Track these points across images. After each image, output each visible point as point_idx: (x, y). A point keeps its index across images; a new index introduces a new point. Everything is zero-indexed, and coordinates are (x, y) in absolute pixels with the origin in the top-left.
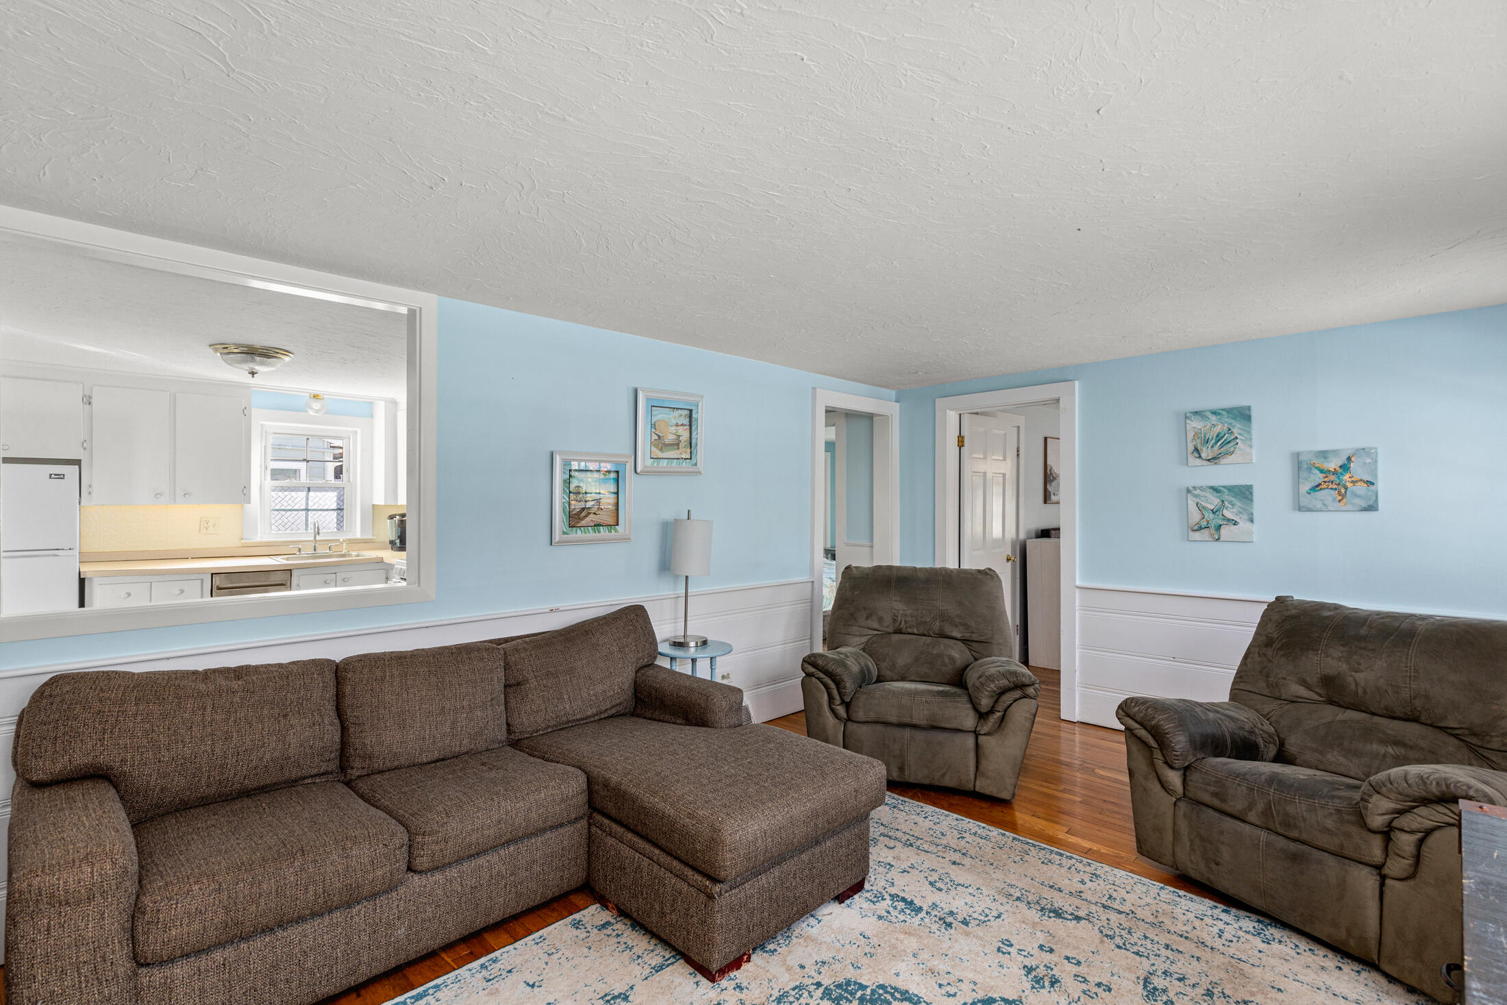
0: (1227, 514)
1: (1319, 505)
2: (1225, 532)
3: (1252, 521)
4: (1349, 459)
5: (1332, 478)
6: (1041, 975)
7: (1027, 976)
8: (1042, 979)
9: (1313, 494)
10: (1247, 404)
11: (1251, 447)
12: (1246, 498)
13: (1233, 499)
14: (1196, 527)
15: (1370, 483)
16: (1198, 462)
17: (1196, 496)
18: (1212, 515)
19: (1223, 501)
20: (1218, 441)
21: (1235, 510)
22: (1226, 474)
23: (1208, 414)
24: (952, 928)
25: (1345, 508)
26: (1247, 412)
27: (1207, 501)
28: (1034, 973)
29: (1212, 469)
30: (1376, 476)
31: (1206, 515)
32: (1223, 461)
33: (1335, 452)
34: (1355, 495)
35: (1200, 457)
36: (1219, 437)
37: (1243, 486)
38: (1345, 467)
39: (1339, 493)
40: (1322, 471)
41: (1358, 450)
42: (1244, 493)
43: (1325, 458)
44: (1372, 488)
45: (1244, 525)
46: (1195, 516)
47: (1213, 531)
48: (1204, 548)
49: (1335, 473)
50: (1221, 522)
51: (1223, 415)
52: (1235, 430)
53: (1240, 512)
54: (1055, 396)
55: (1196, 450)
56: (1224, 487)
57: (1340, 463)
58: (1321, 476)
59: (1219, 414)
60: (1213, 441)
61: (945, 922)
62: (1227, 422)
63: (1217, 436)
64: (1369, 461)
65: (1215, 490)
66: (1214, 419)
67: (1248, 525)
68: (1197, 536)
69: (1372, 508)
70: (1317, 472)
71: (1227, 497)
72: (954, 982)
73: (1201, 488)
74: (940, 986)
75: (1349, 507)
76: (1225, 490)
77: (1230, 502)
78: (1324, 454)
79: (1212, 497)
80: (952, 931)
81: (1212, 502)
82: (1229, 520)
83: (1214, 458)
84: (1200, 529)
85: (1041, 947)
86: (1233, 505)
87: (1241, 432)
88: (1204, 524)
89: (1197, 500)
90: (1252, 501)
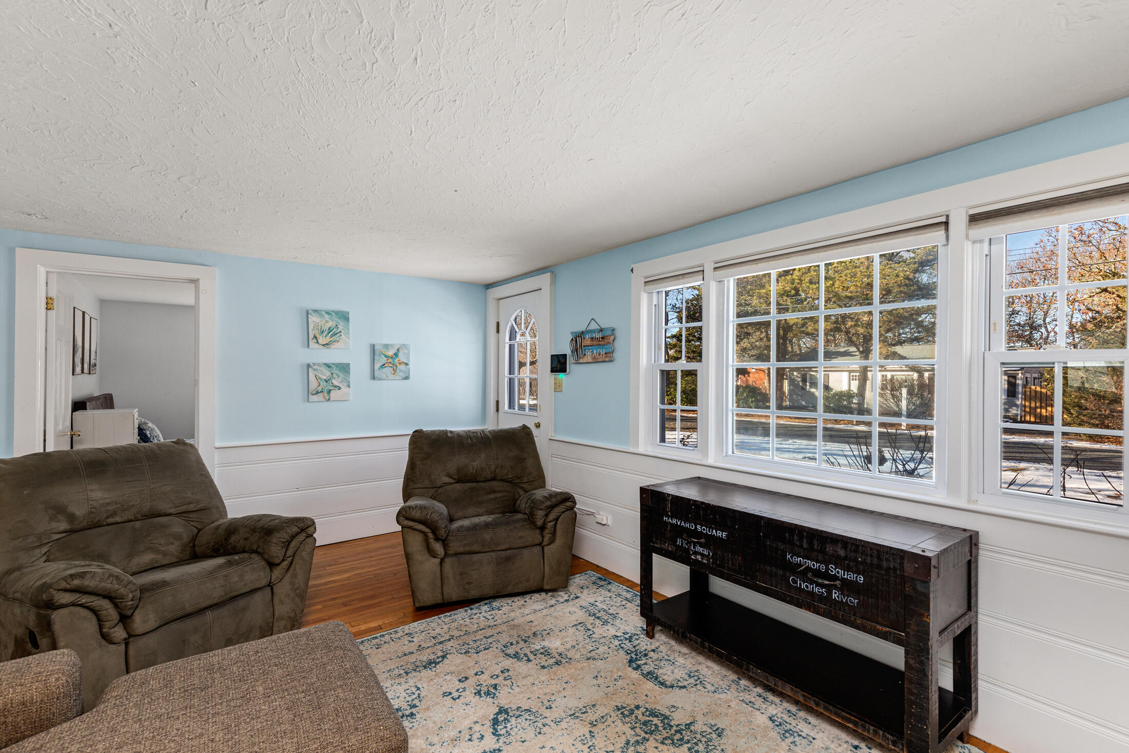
0: (335, 382)
1: (384, 376)
2: (334, 394)
3: (349, 387)
4: (398, 350)
5: (390, 360)
6: (486, 690)
7: (481, 697)
8: (488, 691)
9: (382, 369)
10: (347, 310)
11: (349, 338)
12: (346, 371)
13: (338, 372)
14: (314, 392)
15: (407, 364)
16: (316, 346)
17: (315, 370)
18: (325, 383)
19: (332, 374)
20: (330, 332)
21: (339, 380)
22: (334, 355)
23: (323, 313)
24: (415, 715)
25: (395, 378)
26: (347, 315)
27: (322, 374)
28: (482, 693)
29: (325, 351)
30: (409, 360)
31: (322, 383)
32: (333, 346)
33: (392, 345)
34: (401, 371)
35: (318, 342)
36: (330, 330)
37: (345, 364)
38: (396, 355)
39: (394, 370)
40: (386, 356)
41: (402, 345)
42: (345, 368)
43: (388, 348)
44: (407, 367)
45: (344, 389)
46: (314, 384)
47: (326, 394)
48: (319, 406)
49: (392, 357)
50: (331, 388)
51: (332, 315)
52: (340, 327)
53: (343, 381)
54: (194, 277)
55: (315, 337)
56: (333, 364)
57: (394, 352)
58: (386, 359)
59: (330, 314)
60: (326, 333)
61: (407, 716)
62: (335, 321)
63: (329, 329)
64: (406, 352)
65: (328, 366)
66: (327, 316)
67: (347, 389)
68: (315, 398)
69: (407, 378)
70: (383, 356)
71: (335, 371)
72: (470, 732)
73: (318, 365)
74: (470, 740)
75: (398, 378)
76: (334, 366)
77: (337, 375)
78: (387, 346)
79: (326, 371)
80: (418, 716)
81: (325, 374)
82: (335, 386)
83: (327, 344)
84: (317, 393)
85: (460, 681)
86: (339, 376)
87: (343, 328)
88: (320, 389)
89: (316, 373)
90: (349, 373)
